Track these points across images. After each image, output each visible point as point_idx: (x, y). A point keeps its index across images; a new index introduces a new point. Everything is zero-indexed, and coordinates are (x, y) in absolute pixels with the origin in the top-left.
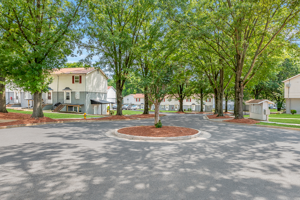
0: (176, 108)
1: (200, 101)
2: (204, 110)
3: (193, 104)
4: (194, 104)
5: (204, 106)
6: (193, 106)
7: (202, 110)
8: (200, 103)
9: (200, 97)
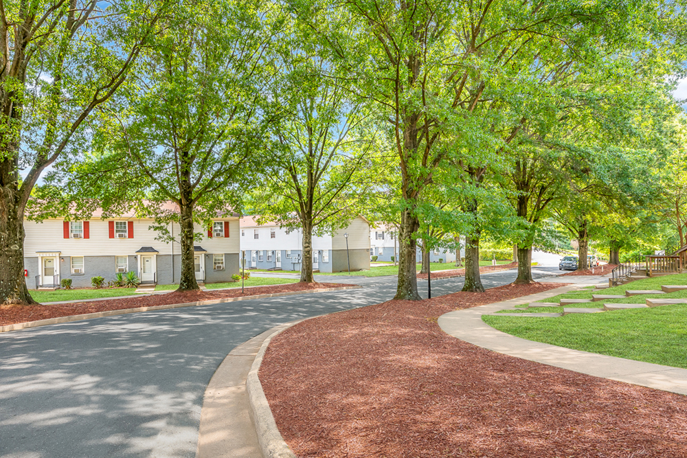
0: (48, 272)
1: (175, 229)
2: (199, 276)
3: (144, 249)
4: (150, 249)
5: (200, 260)
6: (144, 261)
7: (188, 282)
8: (178, 238)
9: (180, 202)
